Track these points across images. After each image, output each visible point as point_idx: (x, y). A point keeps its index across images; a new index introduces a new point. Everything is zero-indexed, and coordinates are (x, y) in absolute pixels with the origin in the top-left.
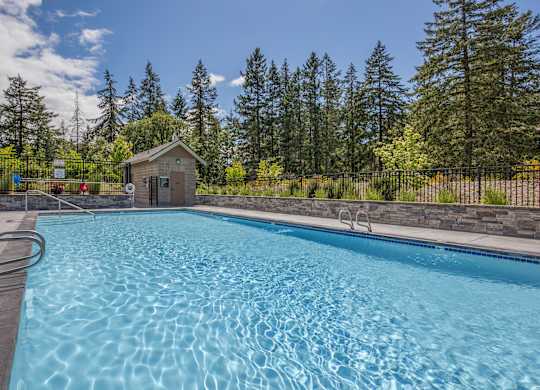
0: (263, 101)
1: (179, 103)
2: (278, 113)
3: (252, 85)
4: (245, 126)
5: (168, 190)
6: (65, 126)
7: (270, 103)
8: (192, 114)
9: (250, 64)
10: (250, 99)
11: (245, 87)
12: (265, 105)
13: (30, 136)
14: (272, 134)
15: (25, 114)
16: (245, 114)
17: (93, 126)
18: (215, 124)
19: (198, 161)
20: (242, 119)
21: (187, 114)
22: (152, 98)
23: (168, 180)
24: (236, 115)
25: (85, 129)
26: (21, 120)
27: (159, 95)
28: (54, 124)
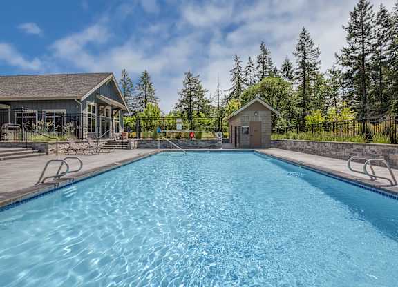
0: (369, 48)
1: (287, 67)
2: (388, 56)
3: (355, 35)
4: (348, 75)
5: (248, 136)
6: (212, 97)
7: (379, 48)
8: (297, 73)
9: (354, 15)
10: (353, 49)
11: (349, 39)
12: (371, 51)
13: (195, 105)
14: (381, 79)
15: (192, 93)
16: (348, 64)
17: (228, 94)
18: (319, 78)
19: (273, 113)
20: (345, 70)
21: (293, 74)
22: (265, 68)
23: (248, 128)
24: (339, 67)
25: (224, 97)
26: (191, 96)
27: (270, 64)
28: (207, 96)
